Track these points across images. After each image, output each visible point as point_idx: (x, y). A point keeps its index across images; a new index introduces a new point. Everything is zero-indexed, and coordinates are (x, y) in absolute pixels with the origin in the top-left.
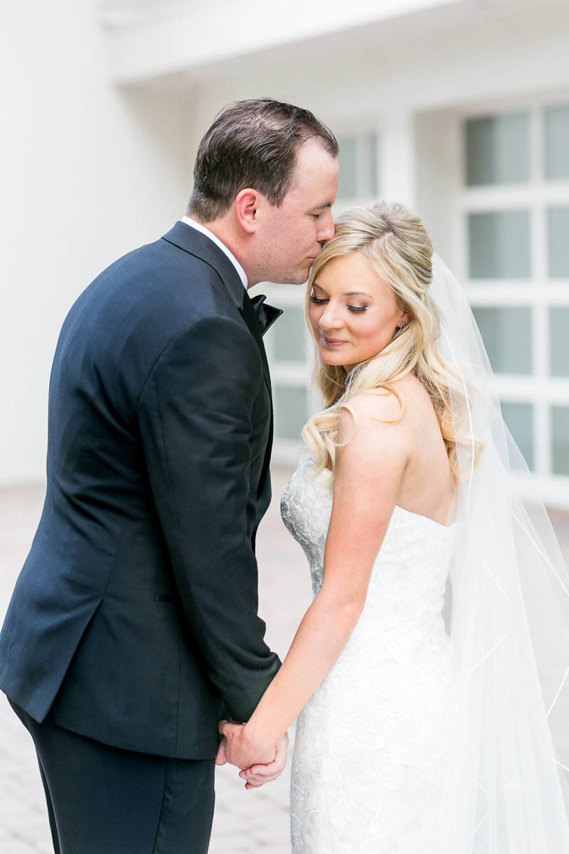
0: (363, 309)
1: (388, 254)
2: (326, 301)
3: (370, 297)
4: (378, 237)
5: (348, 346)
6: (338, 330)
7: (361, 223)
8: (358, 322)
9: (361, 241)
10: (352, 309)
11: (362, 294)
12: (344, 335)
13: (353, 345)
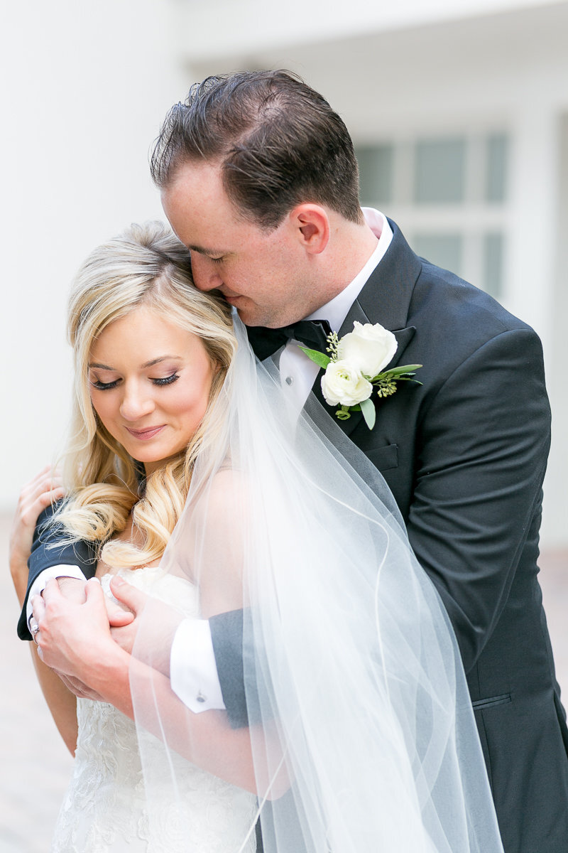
0: (173, 379)
1: (180, 294)
2: (119, 382)
3: (179, 358)
4: (158, 276)
5: (167, 430)
6: (148, 415)
7: (130, 265)
8: (170, 395)
9: (142, 288)
10: (158, 382)
11: (167, 357)
12: (157, 419)
13: (173, 426)
